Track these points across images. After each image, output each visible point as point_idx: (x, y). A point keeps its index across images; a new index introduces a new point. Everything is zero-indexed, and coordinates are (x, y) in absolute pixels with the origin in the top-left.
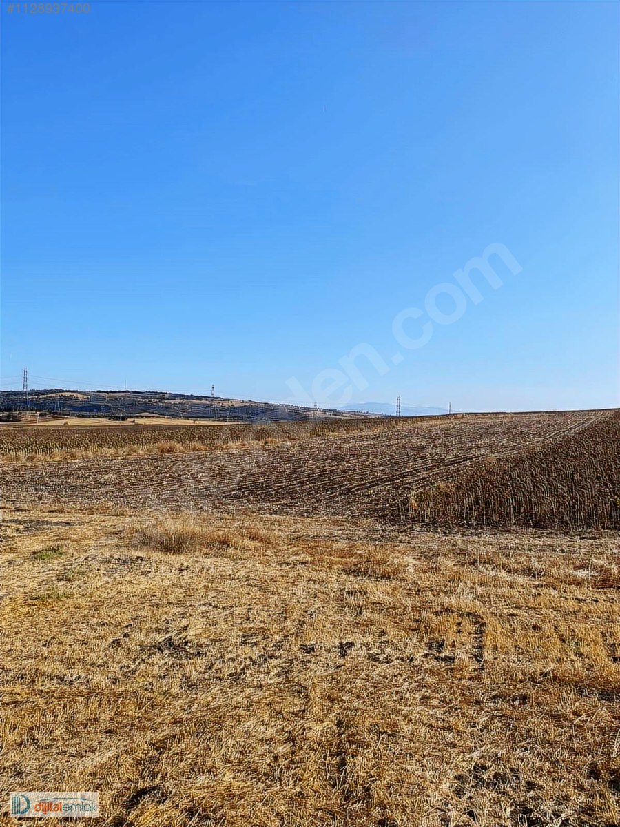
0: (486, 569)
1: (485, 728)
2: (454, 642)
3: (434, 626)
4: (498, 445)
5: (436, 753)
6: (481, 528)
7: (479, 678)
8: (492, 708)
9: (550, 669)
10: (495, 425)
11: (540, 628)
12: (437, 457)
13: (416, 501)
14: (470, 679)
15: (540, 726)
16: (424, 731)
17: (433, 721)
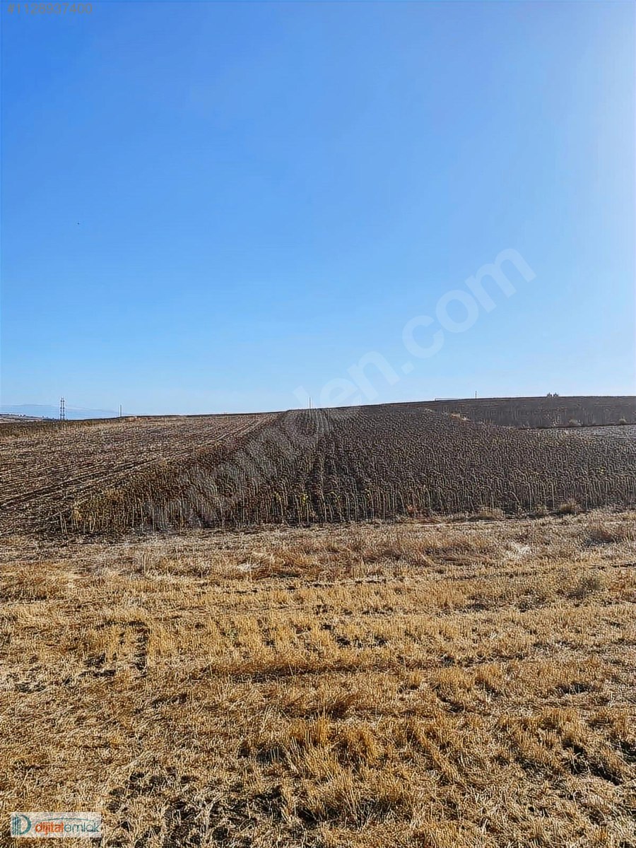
0: (153, 575)
1: (145, 735)
2: (115, 654)
3: (94, 642)
4: (170, 448)
5: (90, 774)
6: (150, 534)
7: (140, 686)
8: (153, 713)
9: (210, 663)
10: (168, 428)
11: (203, 626)
12: (105, 464)
13: (80, 512)
14: (130, 689)
15: (199, 719)
16: (78, 755)
17: (88, 742)
